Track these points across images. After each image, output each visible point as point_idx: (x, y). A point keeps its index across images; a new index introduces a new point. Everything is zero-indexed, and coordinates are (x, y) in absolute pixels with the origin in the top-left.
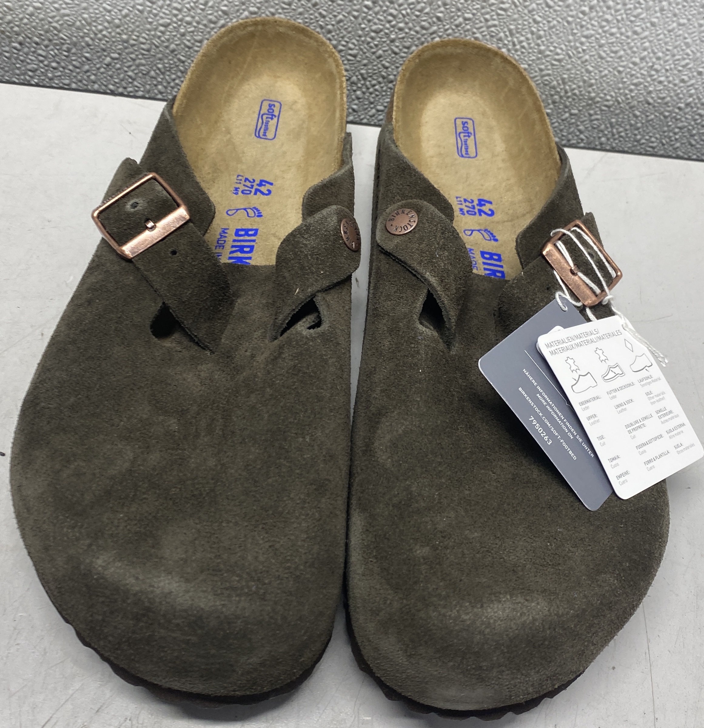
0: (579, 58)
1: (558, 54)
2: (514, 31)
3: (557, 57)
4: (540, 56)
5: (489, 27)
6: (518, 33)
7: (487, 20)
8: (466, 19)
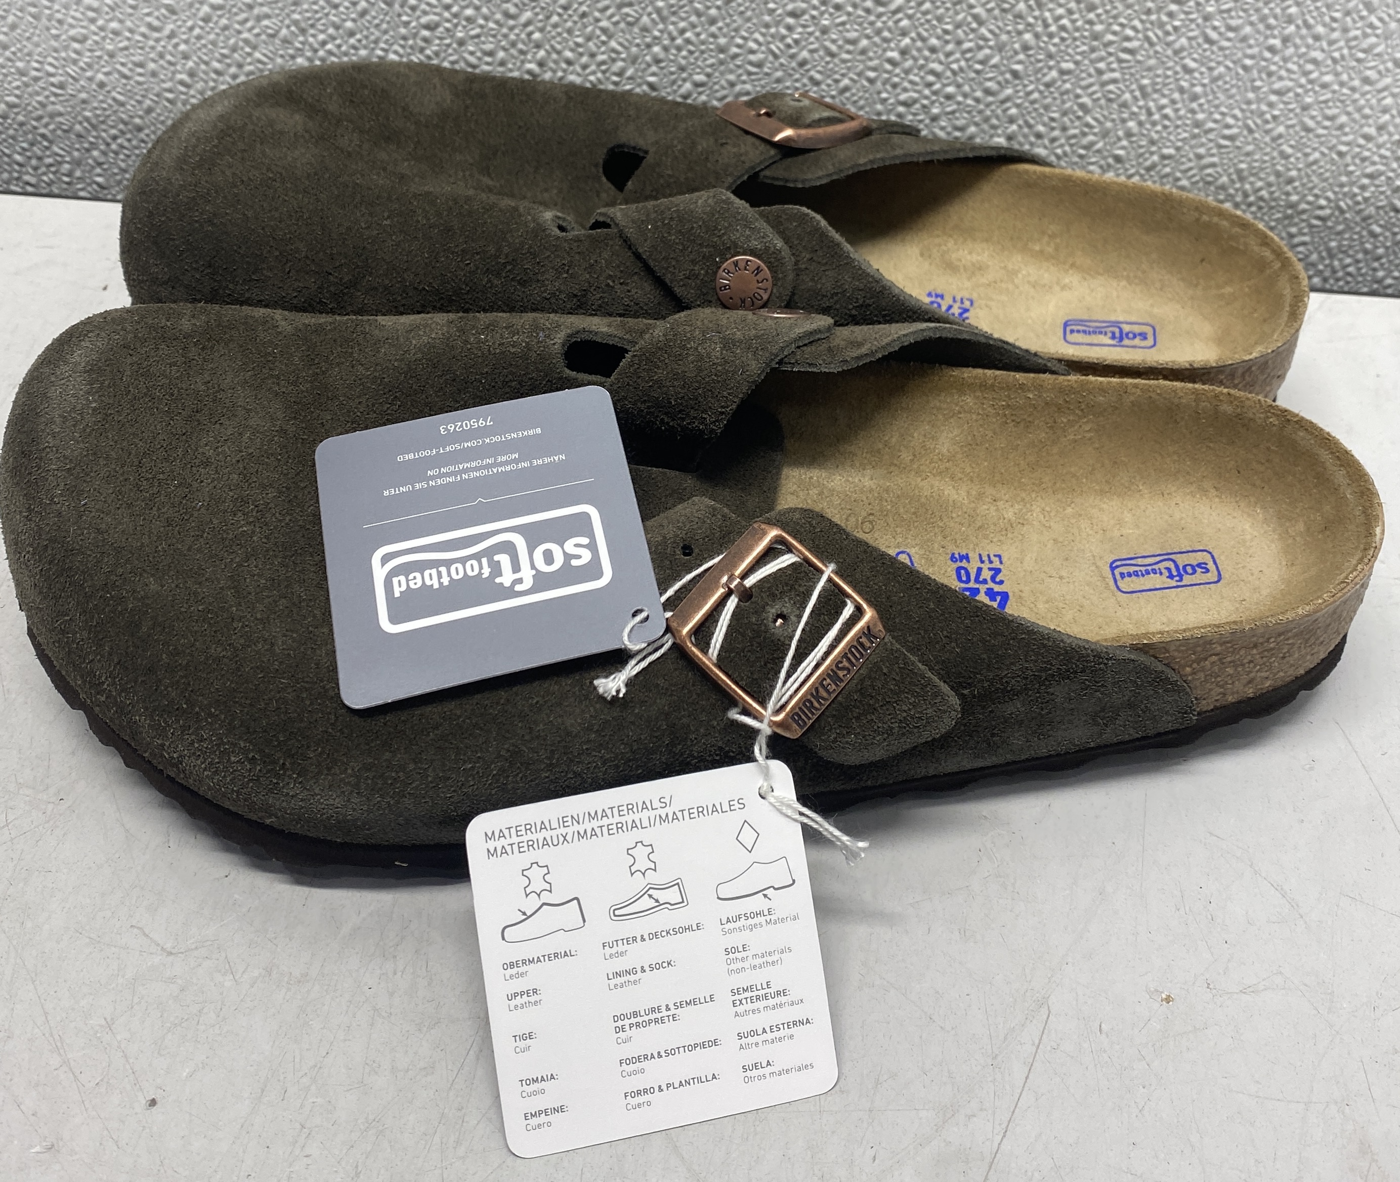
0: (1267, 132)
1: (1228, 126)
2: (1149, 90)
3: (1227, 132)
4: (1196, 131)
5: (1103, 84)
6: (1156, 91)
7: (1100, 72)
8: (1062, 72)
